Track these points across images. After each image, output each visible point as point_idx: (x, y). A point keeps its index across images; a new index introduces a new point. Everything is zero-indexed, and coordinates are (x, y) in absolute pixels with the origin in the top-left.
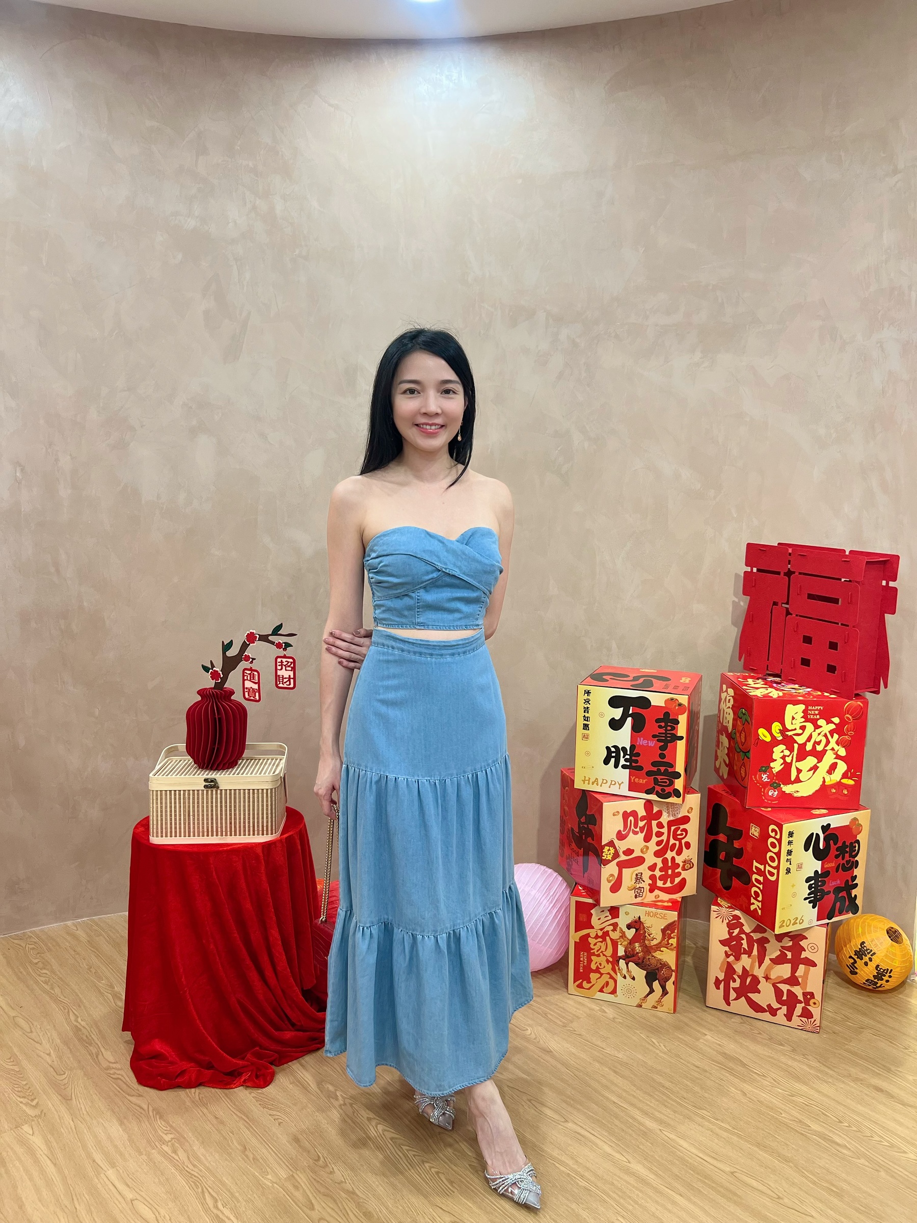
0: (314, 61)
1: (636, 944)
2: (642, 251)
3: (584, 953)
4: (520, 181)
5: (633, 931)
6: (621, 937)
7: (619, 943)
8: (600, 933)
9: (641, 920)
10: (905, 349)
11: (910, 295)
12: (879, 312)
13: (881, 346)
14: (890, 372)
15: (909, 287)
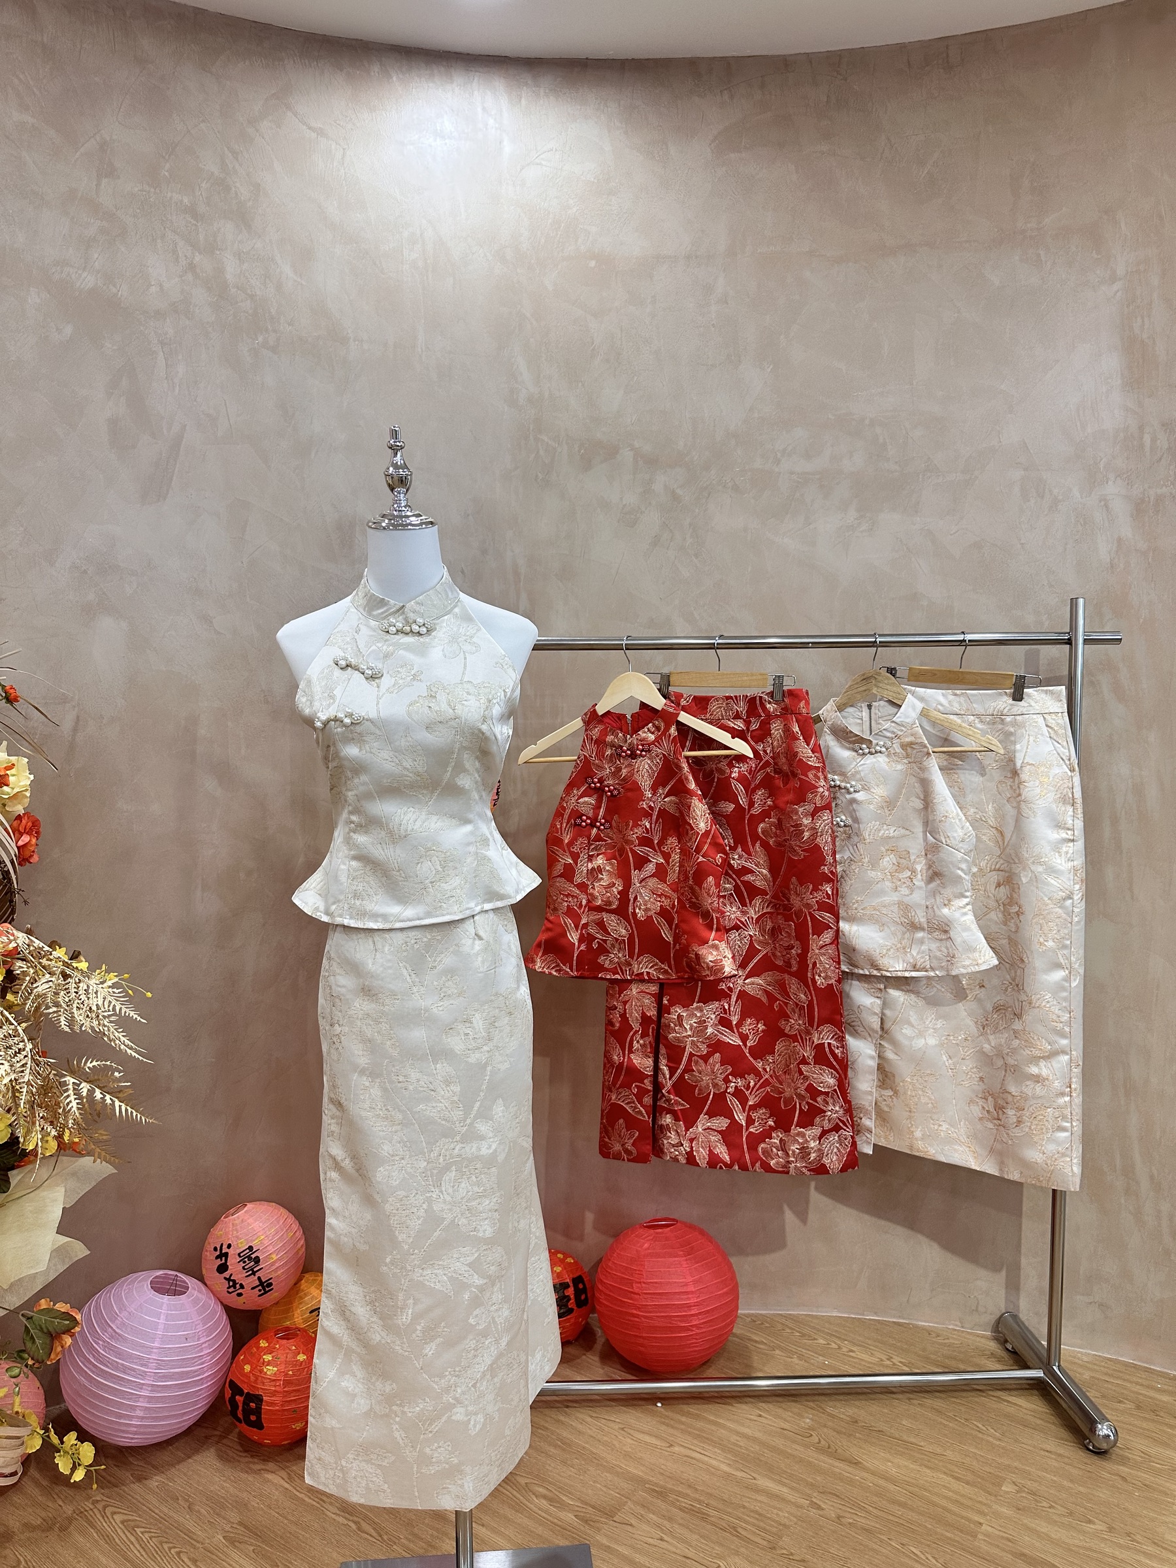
0: (286, 62)
2: (769, 370)
4: (593, 263)
10: (1139, 509)
11: (1142, 438)
12: (1101, 460)
13: (1106, 506)
14: (1119, 540)
15: (1141, 428)
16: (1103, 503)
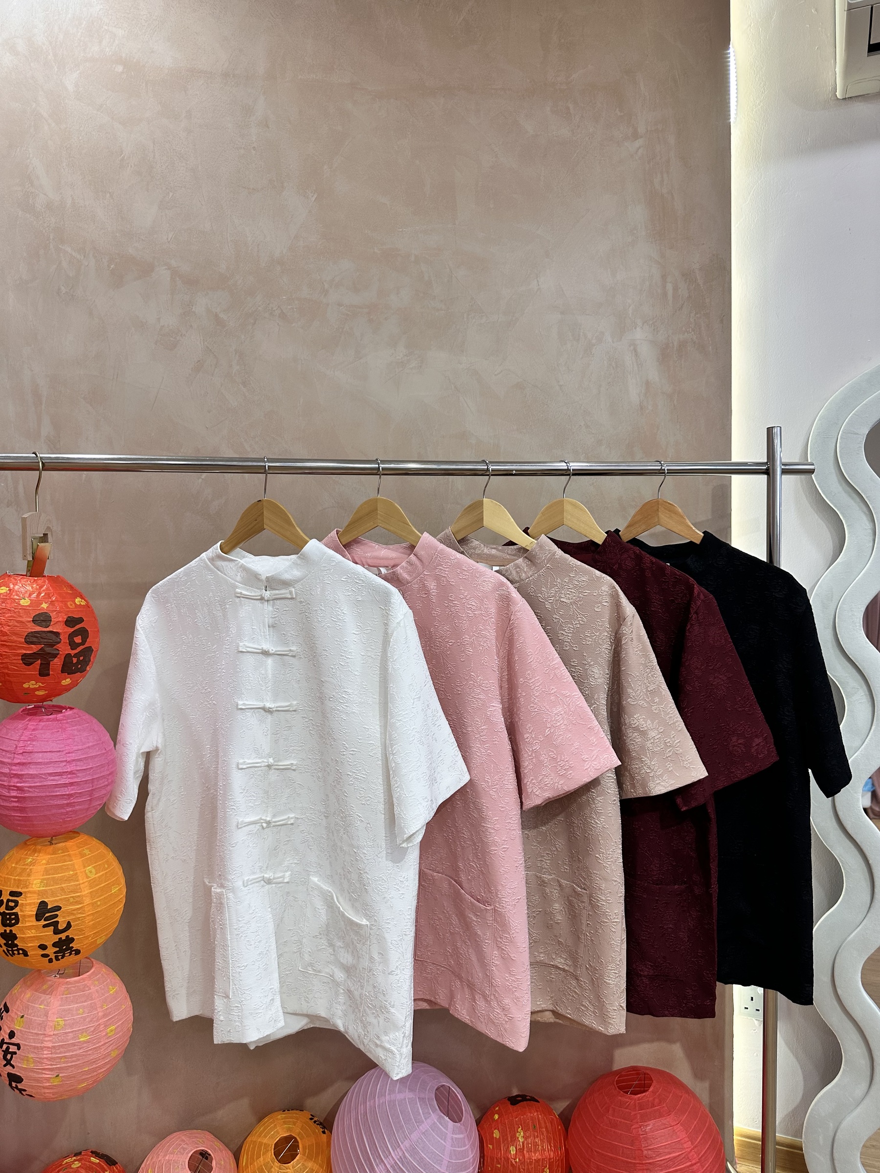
10: (665, 354)
11: (664, 287)
12: (629, 306)
13: (635, 350)
14: (648, 383)
15: (664, 277)
16: (632, 348)
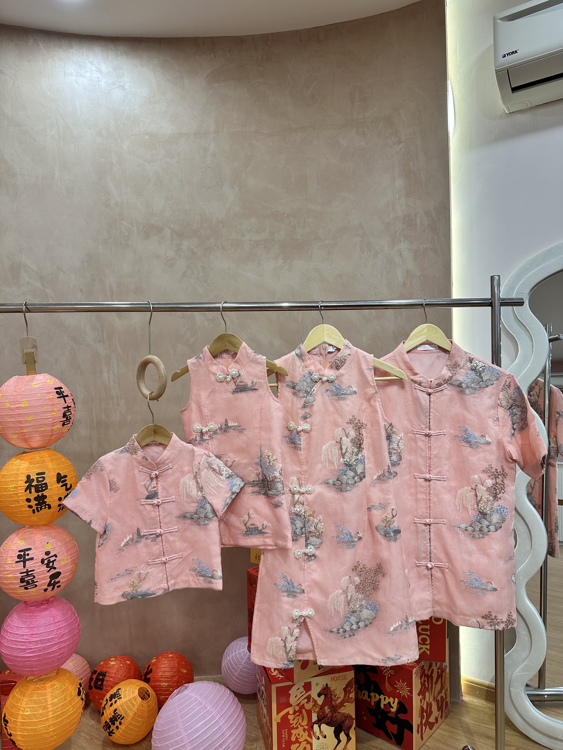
1: (326, 707)
2: (237, 189)
3: (285, 731)
4: (147, 137)
5: (323, 697)
6: (314, 705)
7: (313, 711)
8: (297, 708)
9: (329, 686)
10: (416, 255)
11: (416, 220)
12: (397, 231)
14: (407, 271)
15: (415, 215)
16: (399, 253)
